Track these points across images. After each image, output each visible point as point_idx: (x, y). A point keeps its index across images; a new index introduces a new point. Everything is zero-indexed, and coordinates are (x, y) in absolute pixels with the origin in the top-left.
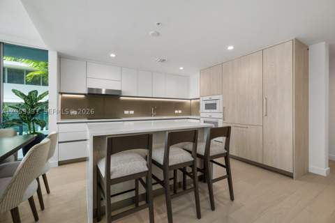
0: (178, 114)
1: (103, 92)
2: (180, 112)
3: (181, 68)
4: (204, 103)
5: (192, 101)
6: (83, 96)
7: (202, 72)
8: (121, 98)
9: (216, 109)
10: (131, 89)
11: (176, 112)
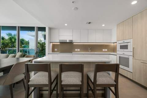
0: (105, 52)
1: (68, 41)
2: (106, 50)
3: (103, 25)
4: (119, 45)
5: (115, 44)
6: (59, 43)
7: (118, 25)
8: (74, 43)
9: (128, 49)
10: (77, 39)
11: (104, 50)
